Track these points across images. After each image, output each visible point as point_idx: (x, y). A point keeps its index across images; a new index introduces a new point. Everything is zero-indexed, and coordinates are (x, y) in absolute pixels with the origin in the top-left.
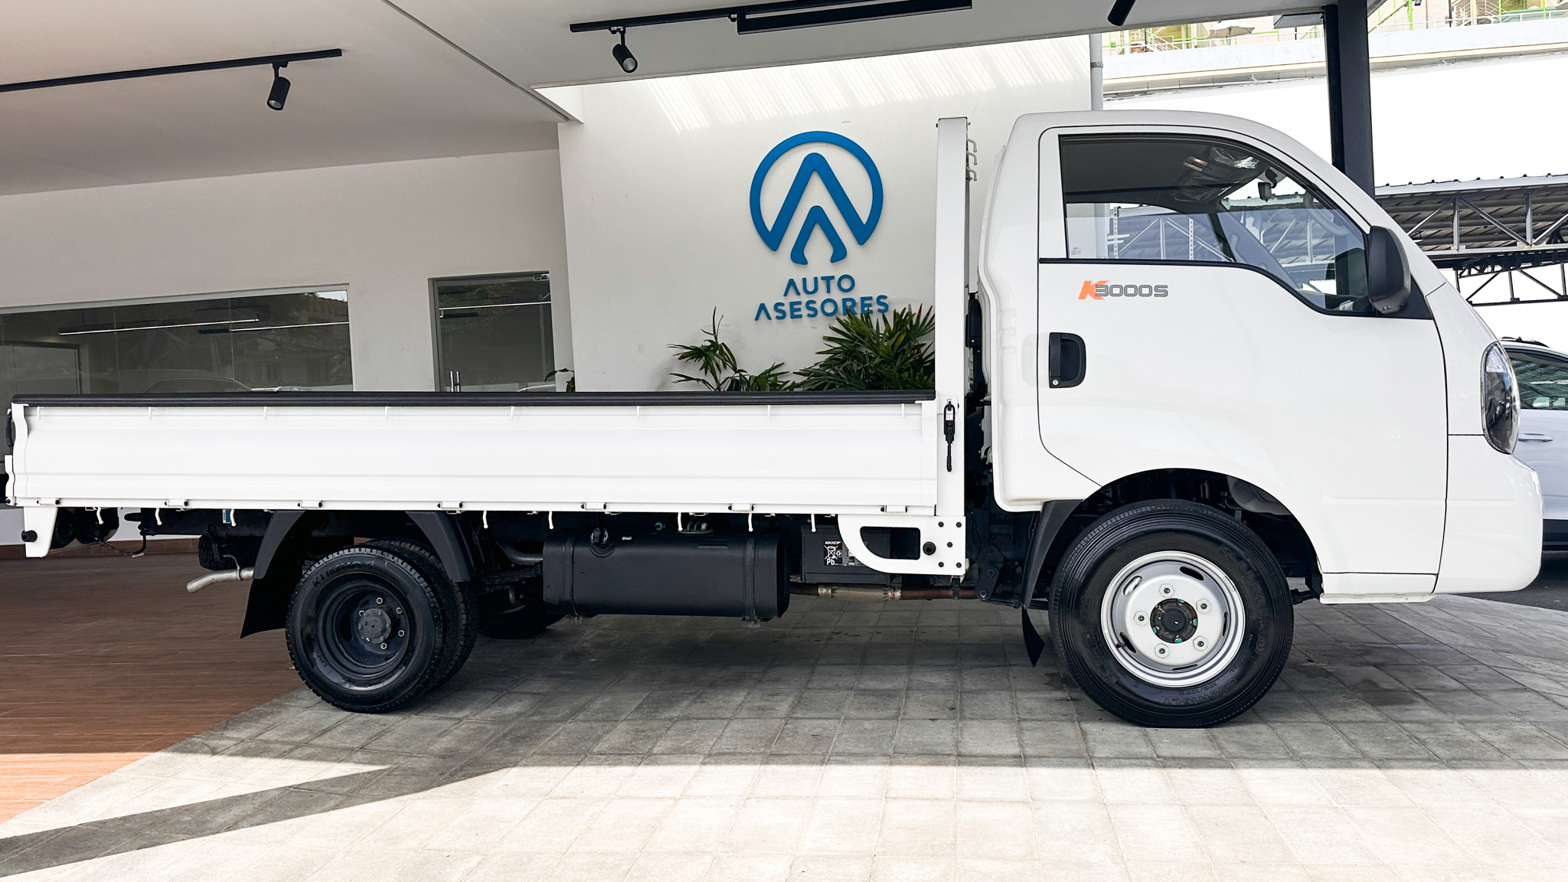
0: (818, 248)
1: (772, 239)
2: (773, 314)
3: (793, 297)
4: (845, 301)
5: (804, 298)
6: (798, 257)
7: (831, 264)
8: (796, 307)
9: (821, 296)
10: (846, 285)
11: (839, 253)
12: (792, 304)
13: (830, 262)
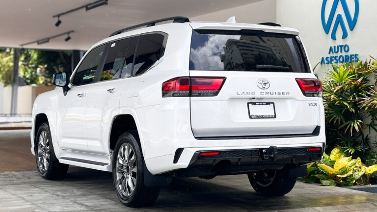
0: (339, 33)
1: (326, 28)
2: (326, 62)
3: (332, 55)
4: (346, 56)
5: (335, 55)
6: (333, 37)
7: (342, 40)
8: (332, 59)
9: (339, 54)
10: (346, 49)
11: (345, 36)
12: (331, 58)
13: (342, 38)
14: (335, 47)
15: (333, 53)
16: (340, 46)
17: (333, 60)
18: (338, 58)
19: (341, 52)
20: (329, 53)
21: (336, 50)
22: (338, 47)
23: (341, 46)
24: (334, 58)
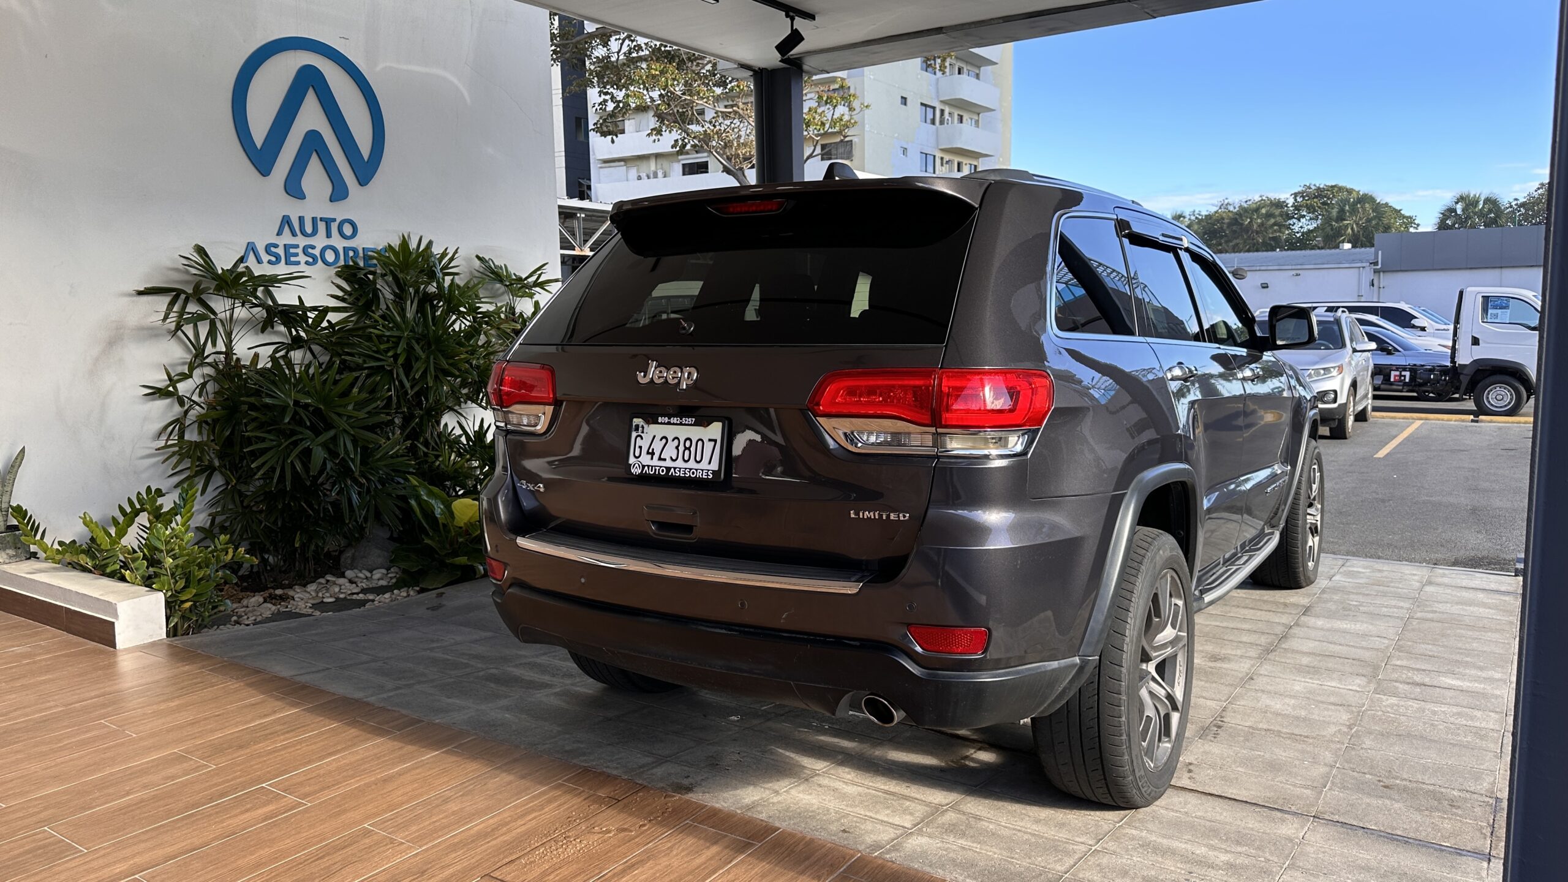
0: (315, 178)
1: (261, 158)
2: (265, 258)
3: (287, 238)
4: (347, 249)
5: (302, 241)
6: (293, 188)
7: (330, 203)
8: (292, 251)
10: (348, 230)
11: (339, 193)
12: (287, 247)
13: (331, 201)
14: (301, 219)
15: (294, 234)
16: (321, 219)
17: (296, 255)
18: (317, 252)
19: (329, 235)
20: (279, 233)
21: (309, 229)
22: (314, 220)
23: (328, 222)
24: (299, 251)
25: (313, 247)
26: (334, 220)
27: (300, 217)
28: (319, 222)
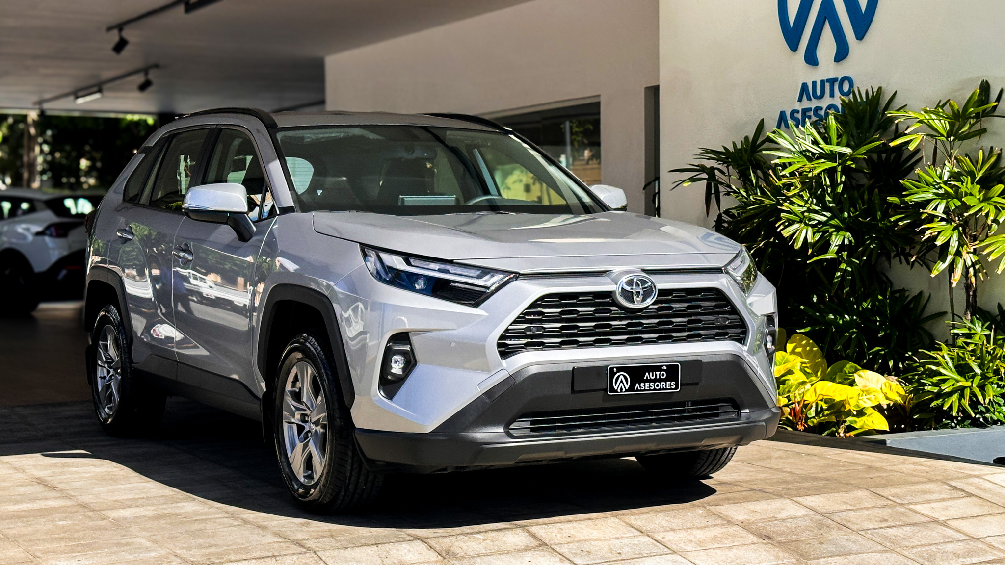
0: (827, 46)
2: (791, 121)
3: (806, 104)
5: (814, 104)
6: (811, 59)
7: (835, 64)
8: (808, 114)
9: (825, 103)
10: (846, 87)
11: (842, 54)
12: (805, 111)
13: (835, 61)
15: (809, 99)
16: (828, 81)
17: (809, 117)
18: (822, 113)
20: (800, 100)
21: (818, 92)
22: (823, 82)
23: (832, 81)
24: (812, 113)
25: (821, 109)
26: (835, 80)
27: (813, 82)
28: (826, 83)
